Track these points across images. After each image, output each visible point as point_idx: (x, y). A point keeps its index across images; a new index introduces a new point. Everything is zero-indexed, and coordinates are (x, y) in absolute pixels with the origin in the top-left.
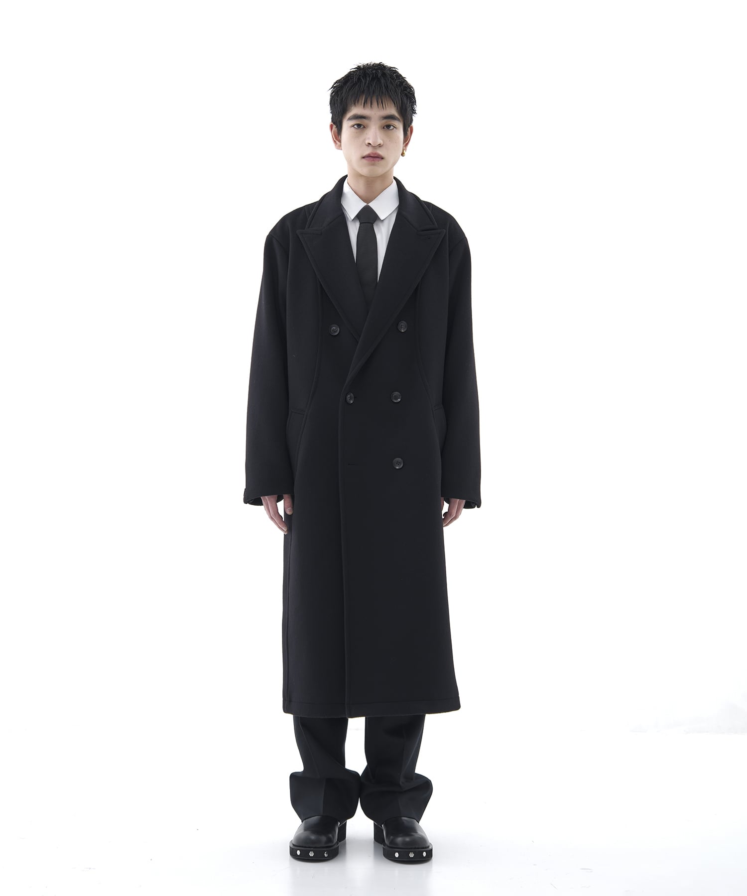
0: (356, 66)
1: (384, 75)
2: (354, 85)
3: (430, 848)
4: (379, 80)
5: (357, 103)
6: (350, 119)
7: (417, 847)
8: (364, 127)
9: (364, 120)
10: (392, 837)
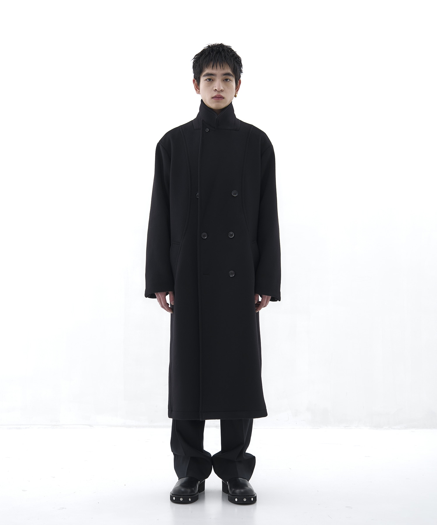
0: (207, 46)
1: (223, 50)
2: (206, 56)
3: (255, 495)
4: (221, 53)
5: (208, 67)
6: (204, 76)
7: (248, 495)
8: (213, 80)
9: (212, 76)
10: (233, 489)
